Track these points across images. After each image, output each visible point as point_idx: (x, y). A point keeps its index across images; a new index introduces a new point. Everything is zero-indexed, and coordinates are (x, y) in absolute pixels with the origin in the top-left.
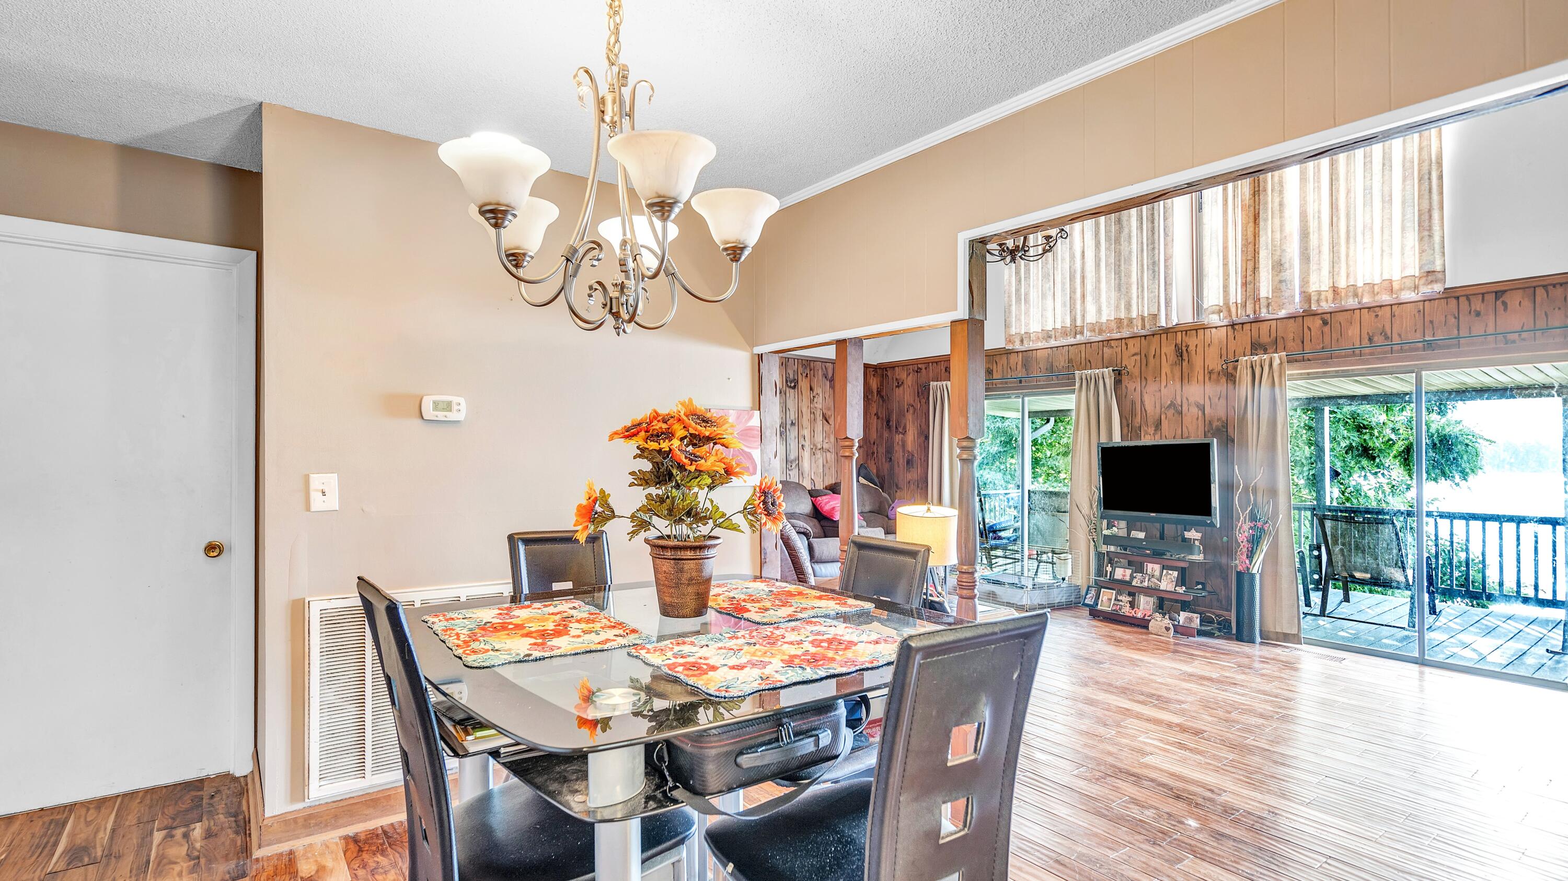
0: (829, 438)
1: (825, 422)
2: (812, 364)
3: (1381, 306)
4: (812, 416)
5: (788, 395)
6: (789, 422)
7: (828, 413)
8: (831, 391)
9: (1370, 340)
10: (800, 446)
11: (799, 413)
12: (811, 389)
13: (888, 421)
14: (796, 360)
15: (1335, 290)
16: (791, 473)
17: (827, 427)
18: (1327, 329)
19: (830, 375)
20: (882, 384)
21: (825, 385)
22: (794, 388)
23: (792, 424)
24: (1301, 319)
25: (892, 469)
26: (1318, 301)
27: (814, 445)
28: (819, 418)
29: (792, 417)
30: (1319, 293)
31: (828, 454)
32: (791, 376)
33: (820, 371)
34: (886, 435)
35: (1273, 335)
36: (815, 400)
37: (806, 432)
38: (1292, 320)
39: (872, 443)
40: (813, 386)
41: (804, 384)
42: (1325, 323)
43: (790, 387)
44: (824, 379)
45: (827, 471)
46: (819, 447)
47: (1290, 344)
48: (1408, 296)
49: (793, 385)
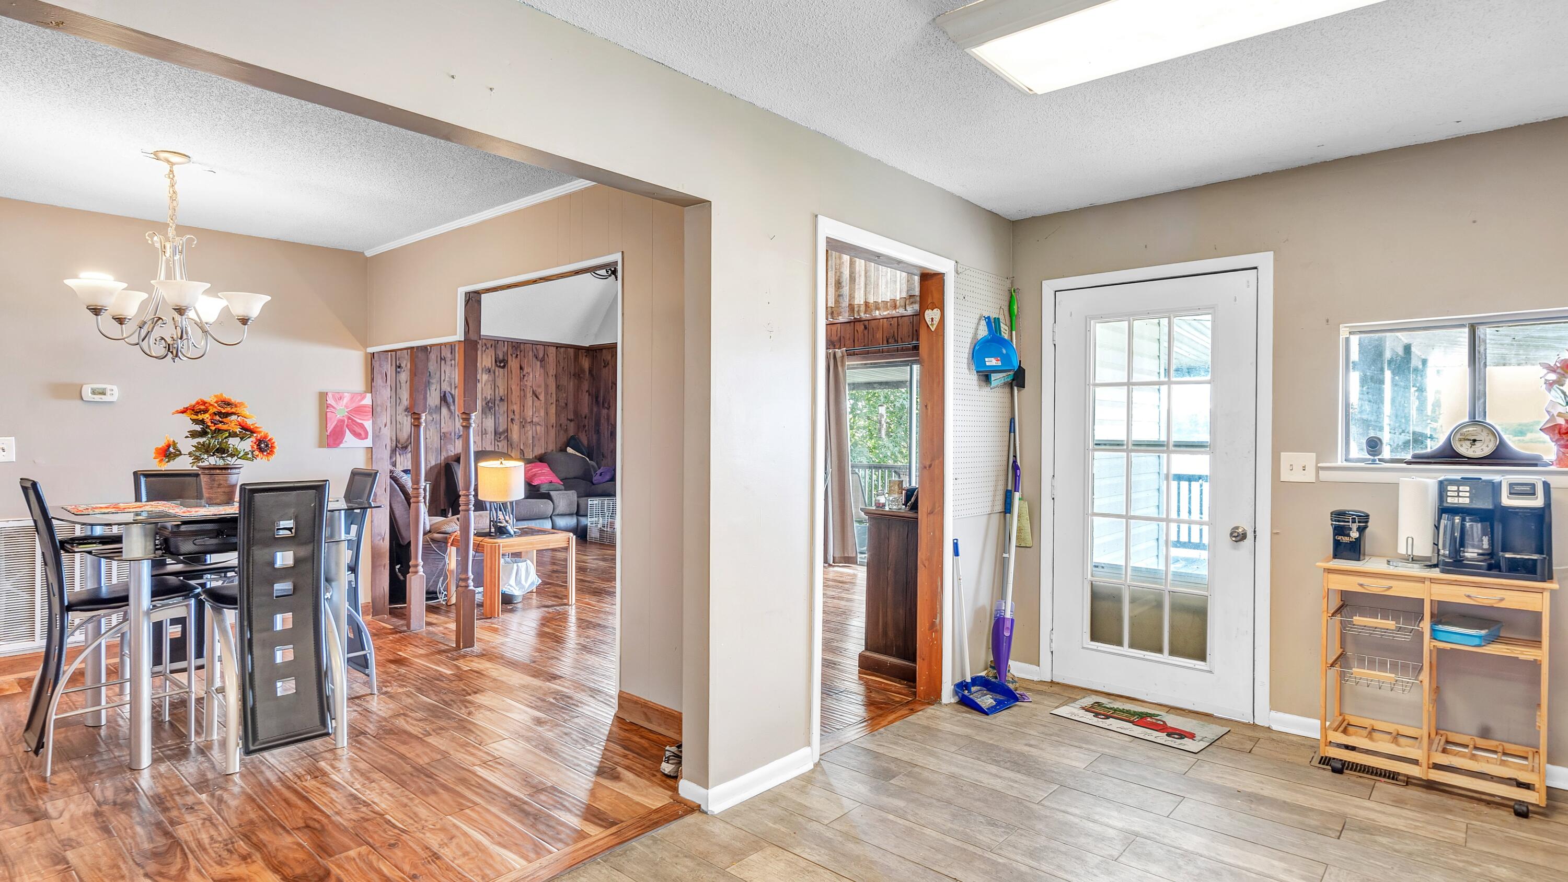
0: (539, 412)
1: (535, 398)
2: (522, 346)
3: (893, 318)
4: (522, 392)
5: (497, 373)
6: (498, 398)
7: (538, 391)
8: (542, 371)
9: (887, 341)
10: (509, 419)
11: (509, 389)
12: (521, 368)
13: (597, 398)
14: (506, 343)
15: (866, 304)
16: (499, 444)
17: (537, 403)
18: (866, 332)
19: (541, 355)
20: (593, 363)
21: (536, 365)
22: (503, 367)
23: (502, 400)
24: (852, 324)
25: (599, 440)
26: (859, 312)
27: (524, 419)
28: (529, 394)
29: (501, 393)
30: (859, 306)
31: (538, 428)
32: (501, 357)
33: (531, 353)
34: (595, 409)
35: (839, 335)
36: (526, 379)
37: (516, 408)
38: (849, 324)
39: (584, 416)
40: (523, 366)
41: (513, 364)
42: (865, 328)
43: (500, 367)
44: (534, 359)
45: (536, 442)
46: (529, 420)
47: (848, 342)
48: (901, 311)
49: (502, 364)
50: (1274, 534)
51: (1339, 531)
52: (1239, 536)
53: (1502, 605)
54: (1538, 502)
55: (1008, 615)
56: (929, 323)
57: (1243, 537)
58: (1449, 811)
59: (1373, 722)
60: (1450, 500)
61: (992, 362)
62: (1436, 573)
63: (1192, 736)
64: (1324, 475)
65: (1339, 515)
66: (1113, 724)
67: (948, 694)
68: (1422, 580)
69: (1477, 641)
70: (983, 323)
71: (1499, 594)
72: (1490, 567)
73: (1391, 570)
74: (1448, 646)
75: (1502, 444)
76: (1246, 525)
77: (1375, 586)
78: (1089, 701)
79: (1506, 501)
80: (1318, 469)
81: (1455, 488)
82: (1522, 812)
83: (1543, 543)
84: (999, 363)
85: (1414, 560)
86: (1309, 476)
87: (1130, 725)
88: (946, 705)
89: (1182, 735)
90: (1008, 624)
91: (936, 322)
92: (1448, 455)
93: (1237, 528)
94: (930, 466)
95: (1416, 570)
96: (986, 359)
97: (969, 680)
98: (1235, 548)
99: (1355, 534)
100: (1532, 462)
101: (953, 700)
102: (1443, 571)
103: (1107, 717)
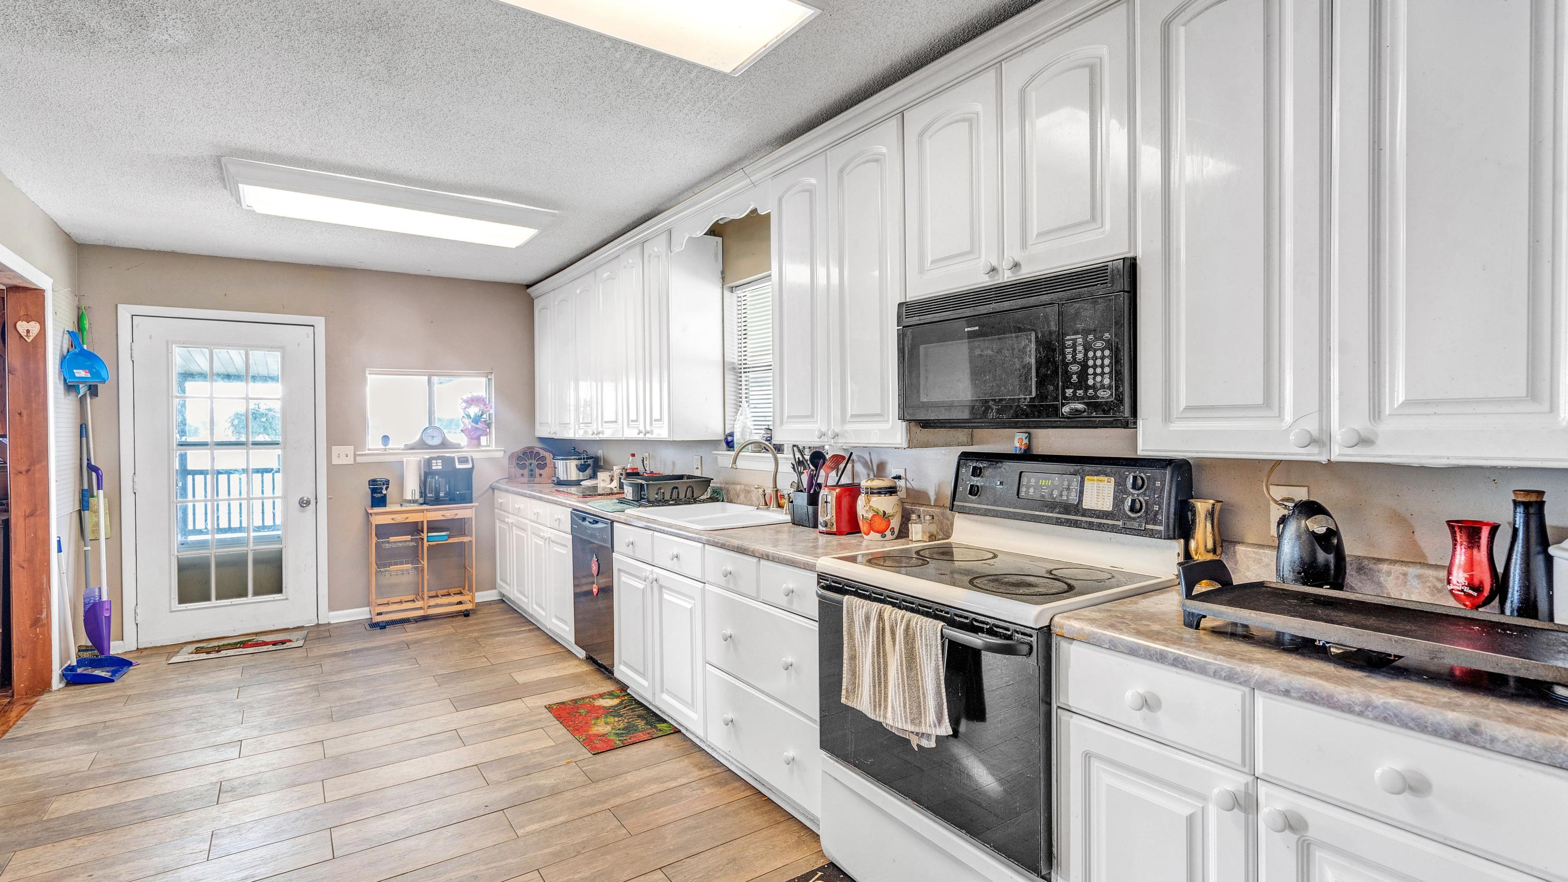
50: (329, 499)
51: (374, 491)
52: (304, 503)
53: (457, 517)
54: (469, 466)
55: (105, 598)
56: (24, 334)
57: (308, 503)
58: (441, 624)
59: (388, 599)
60: (433, 468)
61: (80, 373)
62: (425, 507)
63: (290, 641)
64: (359, 459)
65: (373, 482)
66: (223, 653)
67: (56, 682)
68: (422, 511)
69: (446, 538)
70: (67, 336)
71: (456, 512)
72: (450, 500)
73: (404, 508)
74: (434, 543)
75: (444, 438)
76: (309, 495)
77: (400, 518)
78: (192, 648)
79: (458, 466)
80: (355, 455)
81: (435, 461)
82: (466, 614)
83: (470, 487)
84: (89, 375)
85: (414, 502)
86: (350, 461)
87: (241, 649)
88: (59, 690)
89: (283, 642)
90: (106, 606)
91: (33, 334)
92: (422, 445)
93: (302, 498)
94: (28, 471)
95: (415, 507)
96: (75, 371)
97: (75, 663)
98: (302, 512)
99: (384, 492)
100: (458, 446)
101: (62, 685)
102: (431, 505)
103: (218, 651)
